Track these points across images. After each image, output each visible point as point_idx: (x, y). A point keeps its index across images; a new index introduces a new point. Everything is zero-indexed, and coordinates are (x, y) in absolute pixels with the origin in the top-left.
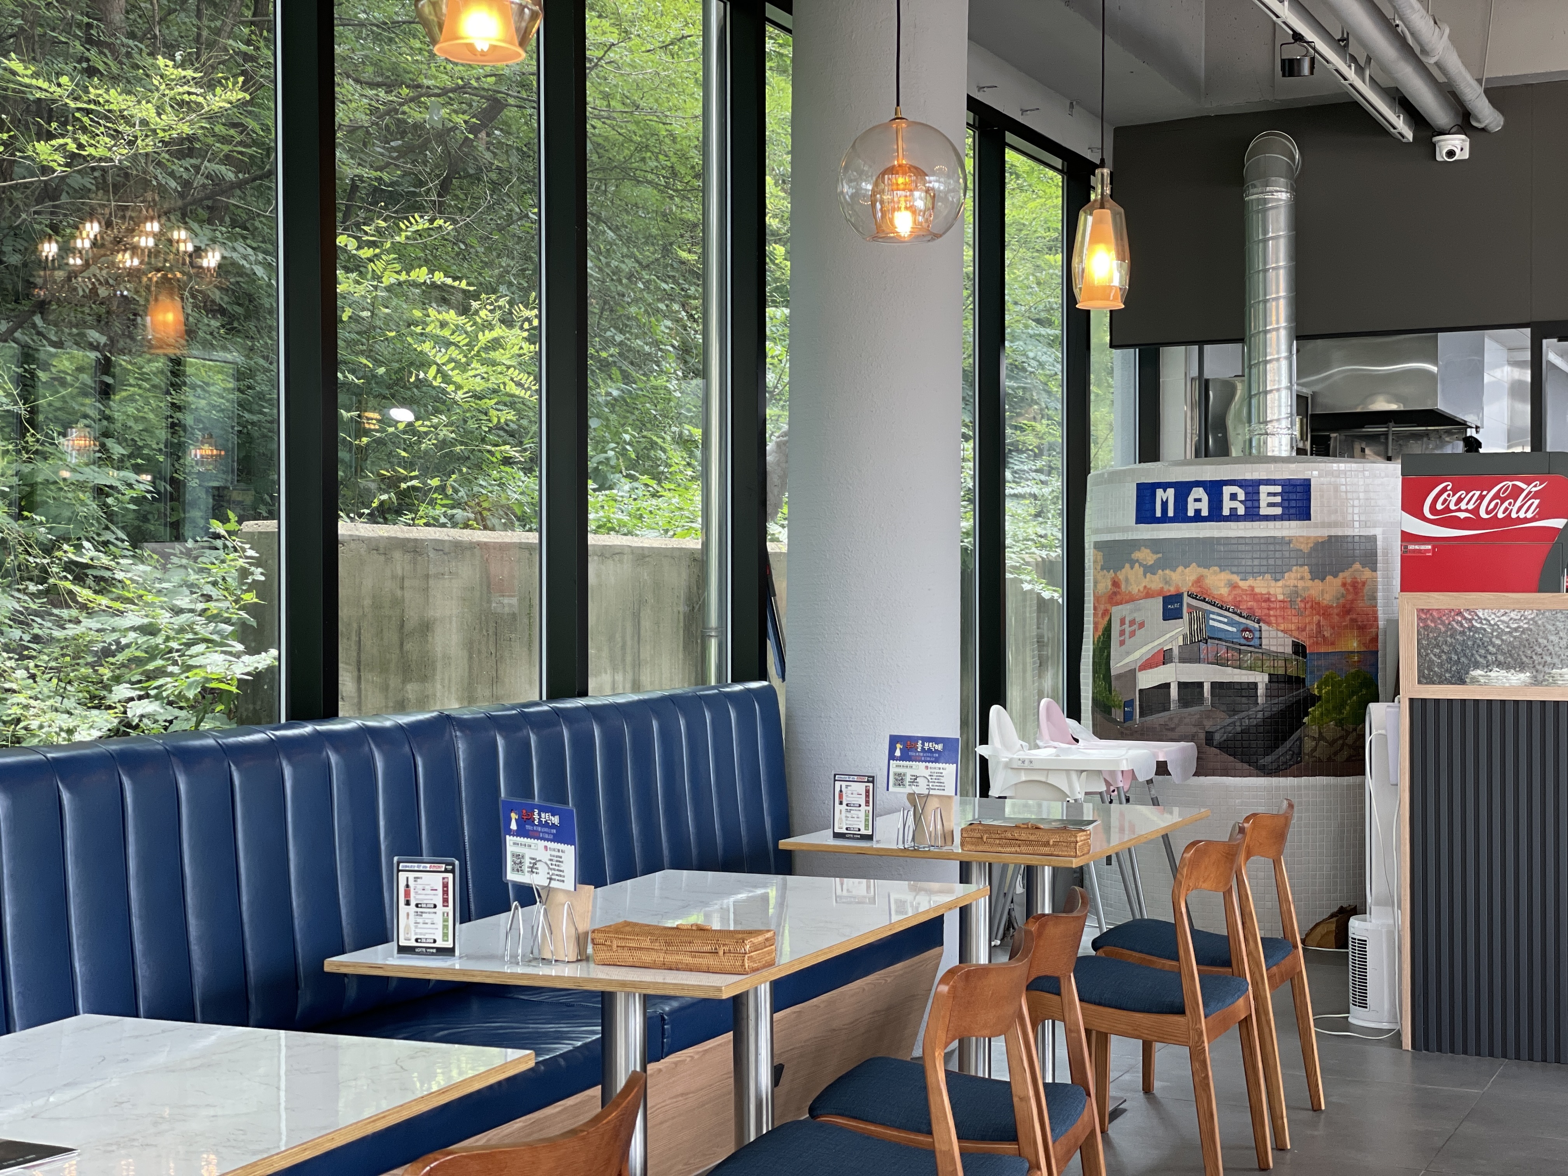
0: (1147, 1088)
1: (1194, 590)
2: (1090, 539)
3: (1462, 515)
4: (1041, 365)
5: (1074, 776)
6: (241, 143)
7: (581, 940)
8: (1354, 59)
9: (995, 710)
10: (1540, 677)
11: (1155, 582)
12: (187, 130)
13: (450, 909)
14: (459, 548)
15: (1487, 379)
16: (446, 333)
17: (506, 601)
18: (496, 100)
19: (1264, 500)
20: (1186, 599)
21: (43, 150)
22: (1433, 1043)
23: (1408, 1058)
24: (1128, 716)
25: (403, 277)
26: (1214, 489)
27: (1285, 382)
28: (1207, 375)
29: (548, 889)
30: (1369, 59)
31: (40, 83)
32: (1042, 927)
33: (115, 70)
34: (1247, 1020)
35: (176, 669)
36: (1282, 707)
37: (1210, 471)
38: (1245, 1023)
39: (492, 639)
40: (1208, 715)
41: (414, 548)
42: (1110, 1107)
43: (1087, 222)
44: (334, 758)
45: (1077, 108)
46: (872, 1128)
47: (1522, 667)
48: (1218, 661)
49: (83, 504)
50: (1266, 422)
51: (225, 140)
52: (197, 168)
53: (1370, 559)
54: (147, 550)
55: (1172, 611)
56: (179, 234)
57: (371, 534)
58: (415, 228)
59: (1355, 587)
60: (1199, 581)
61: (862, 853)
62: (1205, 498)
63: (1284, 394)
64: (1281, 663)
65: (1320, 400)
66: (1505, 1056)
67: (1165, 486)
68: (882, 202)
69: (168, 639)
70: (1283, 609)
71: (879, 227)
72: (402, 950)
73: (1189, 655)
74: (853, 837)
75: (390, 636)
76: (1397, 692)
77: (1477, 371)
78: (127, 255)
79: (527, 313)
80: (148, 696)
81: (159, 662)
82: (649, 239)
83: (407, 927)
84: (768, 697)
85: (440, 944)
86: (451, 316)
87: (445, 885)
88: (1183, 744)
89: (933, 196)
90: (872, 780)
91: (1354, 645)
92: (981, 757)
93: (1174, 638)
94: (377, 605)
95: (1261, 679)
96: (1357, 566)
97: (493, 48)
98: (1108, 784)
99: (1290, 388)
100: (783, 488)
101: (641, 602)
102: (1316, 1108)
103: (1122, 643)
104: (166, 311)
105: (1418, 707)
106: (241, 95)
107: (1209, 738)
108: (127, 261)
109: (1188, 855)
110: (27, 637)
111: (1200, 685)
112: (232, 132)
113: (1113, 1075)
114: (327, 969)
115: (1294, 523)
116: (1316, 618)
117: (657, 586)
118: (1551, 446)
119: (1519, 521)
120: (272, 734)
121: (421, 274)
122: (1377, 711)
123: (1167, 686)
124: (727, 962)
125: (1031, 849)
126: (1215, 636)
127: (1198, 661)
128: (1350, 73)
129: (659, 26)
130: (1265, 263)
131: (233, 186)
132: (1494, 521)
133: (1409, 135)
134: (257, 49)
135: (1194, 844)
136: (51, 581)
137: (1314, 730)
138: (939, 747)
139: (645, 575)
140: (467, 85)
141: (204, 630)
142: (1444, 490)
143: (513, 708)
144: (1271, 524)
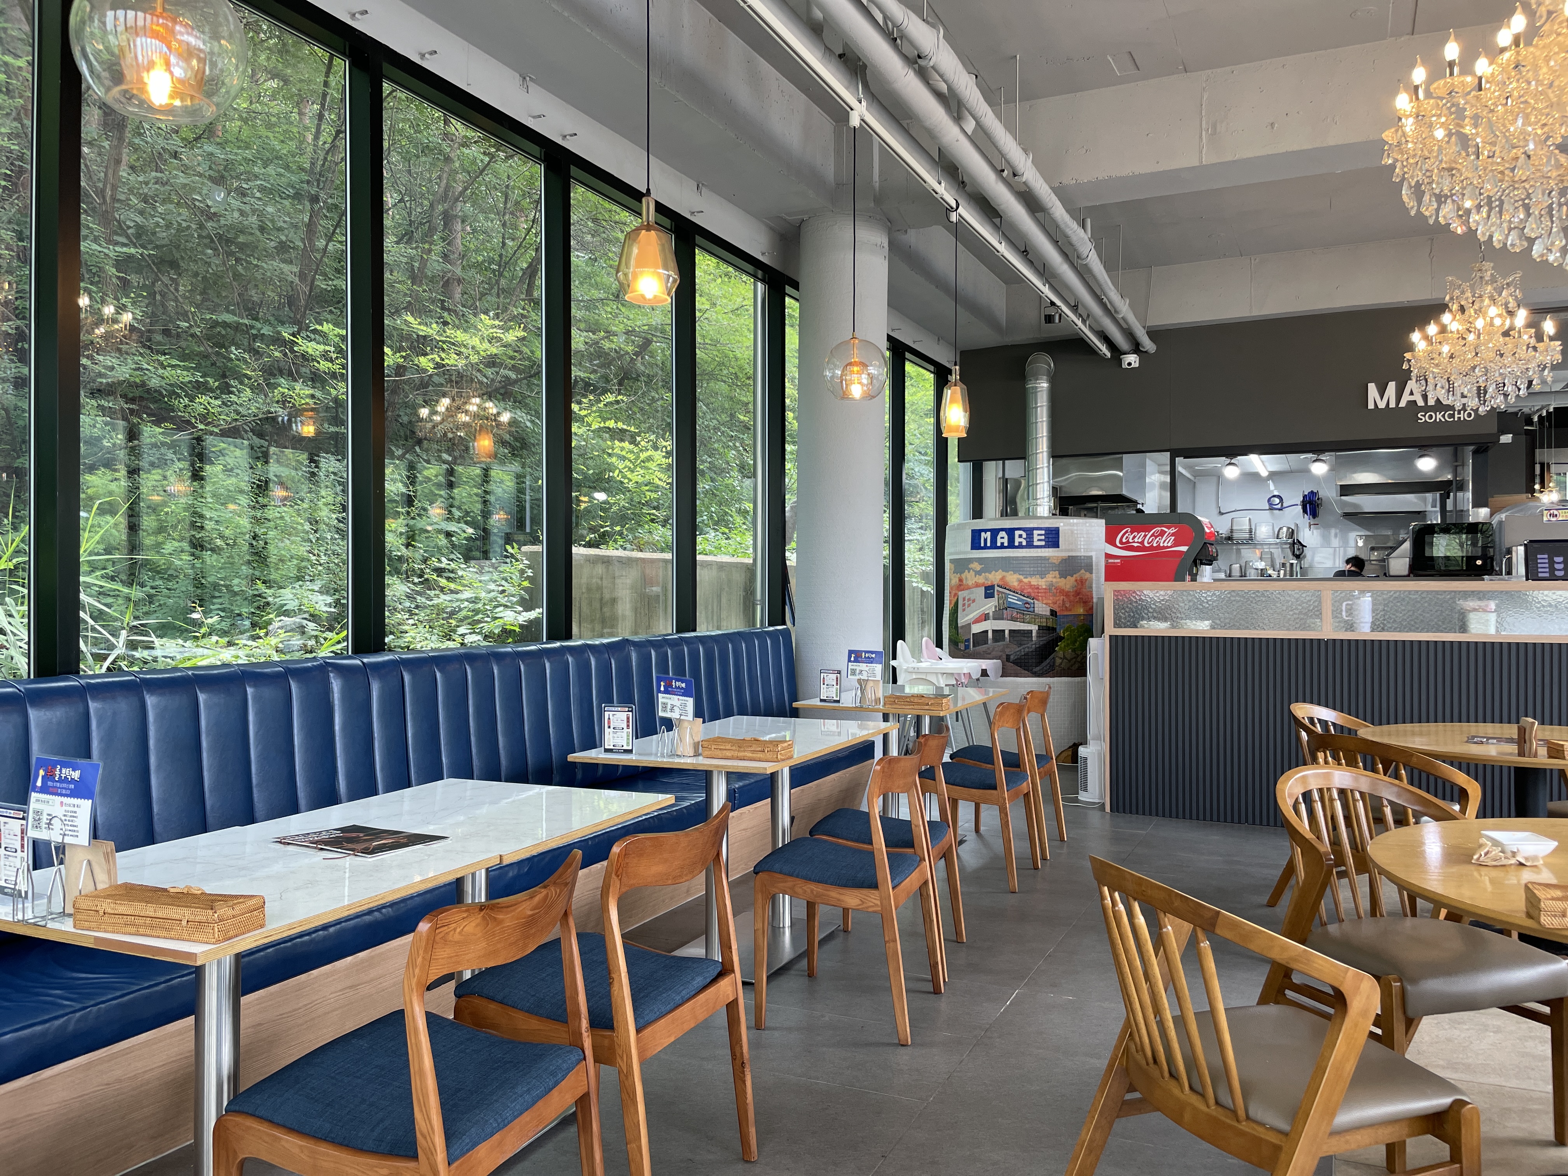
0: (977, 830)
1: (1001, 583)
2: (947, 558)
3: (1136, 545)
4: (922, 475)
5: (940, 676)
6: (520, 360)
7: (696, 746)
8: (1080, 316)
9: (900, 642)
10: (1175, 624)
11: (981, 579)
12: (494, 351)
13: (630, 730)
14: (629, 561)
15: (1147, 480)
16: (624, 453)
17: (654, 589)
18: (647, 339)
19: (1036, 538)
20: (996, 588)
21: (423, 361)
22: (1121, 809)
23: (1108, 817)
24: (967, 647)
25: (602, 425)
26: (1010, 532)
27: (1046, 479)
28: (1006, 476)
29: (679, 720)
30: (1088, 316)
31: (422, 327)
32: (926, 740)
33: (457, 322)
34: (1027, 794)
35: (489, 619)
36: (1045, 642)
37: (1009, 523)
38: (1027, 795)
39: (646, 607)
40: (1007, 646)
41: (606, 561)
42: (958, 839)
43: (948, 393)
44: (570, 659)
45: (941, 341)
46: (840, 841)
47: (1165, 619)
48: (1013, 619)
49: (440, 540)
50: (1037, 499)
51: (512, 358)
52: (497, 373)
53: (1089, 568)
54: (473, 563)
55: (989, 592)
56: (489, 405)
57: (585, 553)
58: (608, 400)
59: (1082, 582)
60: (1003, 578)
61: (834, 709)
62: (1006, 537)
63: (1046, 485)
64: (1044, 620)
65: (1064, 489)
66: (1157, 815)
67: (986, 531)
68: (846, 380)
69: (485, 604)
70: (1045, 593)
71: (844, 393)
72: (607, 750)
73: (998, 616)
74: (830, 701)
75: (597, 605)
76: (1103, 632)
77: (1142, 476)
78: (463, 415)
79: (664, 443)
80: (474, 632)
81: (481, 616)
82: (724, 410)
83: (609, 739)
84: (787, 634)
85: (625, 747)
86: (626, 444)
87: (628, 718)
88: (995, 661)
89: (871, 377)
90: (839, 672)
91: (1081, 611)
92: (893, 667)
93: (989, 608)
94: (589, 590)
95: (1034, 628)
96: (1083, 571)
97: (655, 297)
98: (957, 680)
99: (1049, 482)
100: (794, 529)
101: (721, 589)
102: (1062, 840)
103: (964, 610)
104: (485, 439)
105: (1114, 639)
106: (523, 333)
107: (1008, 658)
108: (463, 418)
109: (998, 710)
110: (413, 606)
111: (1004, 631)
112: (515, 354)
113: (960, 823)
114: (569, 760)
115: (1050, 550)
116: (1062, 598)
117: (729, 581)
118: (1180, 509)
119: (1164, 547)
120: (539, 646)
121: (611, 424)
122: (1093, 642)
123: (987, 632)
124: (769, 756)
125: (919, 707)
126: (1011, 606)
127: (1003, 619)
128: (1079, 323)
129: (730, 300)
130: (1036, 419)
131: (516, 381)
132: (1151, 548)
133: (1109, 355)
134: (528, 312)
135: (1002, 704)
136: (426, 576)
137: (1061, 654)
138: (873, 656)
139: (723, 575)
140: (634, 330)
141: (503, 601)
142: (1127, 532)
143: (659, 636)
144: (1039, 550)
